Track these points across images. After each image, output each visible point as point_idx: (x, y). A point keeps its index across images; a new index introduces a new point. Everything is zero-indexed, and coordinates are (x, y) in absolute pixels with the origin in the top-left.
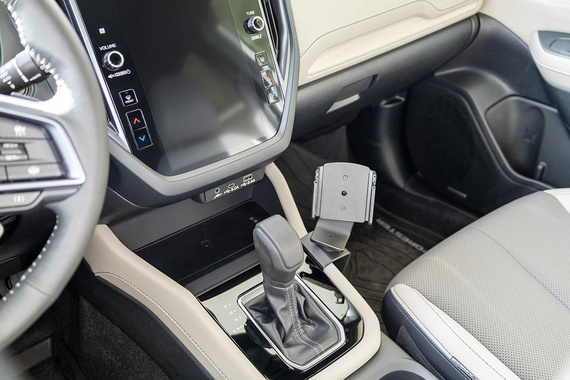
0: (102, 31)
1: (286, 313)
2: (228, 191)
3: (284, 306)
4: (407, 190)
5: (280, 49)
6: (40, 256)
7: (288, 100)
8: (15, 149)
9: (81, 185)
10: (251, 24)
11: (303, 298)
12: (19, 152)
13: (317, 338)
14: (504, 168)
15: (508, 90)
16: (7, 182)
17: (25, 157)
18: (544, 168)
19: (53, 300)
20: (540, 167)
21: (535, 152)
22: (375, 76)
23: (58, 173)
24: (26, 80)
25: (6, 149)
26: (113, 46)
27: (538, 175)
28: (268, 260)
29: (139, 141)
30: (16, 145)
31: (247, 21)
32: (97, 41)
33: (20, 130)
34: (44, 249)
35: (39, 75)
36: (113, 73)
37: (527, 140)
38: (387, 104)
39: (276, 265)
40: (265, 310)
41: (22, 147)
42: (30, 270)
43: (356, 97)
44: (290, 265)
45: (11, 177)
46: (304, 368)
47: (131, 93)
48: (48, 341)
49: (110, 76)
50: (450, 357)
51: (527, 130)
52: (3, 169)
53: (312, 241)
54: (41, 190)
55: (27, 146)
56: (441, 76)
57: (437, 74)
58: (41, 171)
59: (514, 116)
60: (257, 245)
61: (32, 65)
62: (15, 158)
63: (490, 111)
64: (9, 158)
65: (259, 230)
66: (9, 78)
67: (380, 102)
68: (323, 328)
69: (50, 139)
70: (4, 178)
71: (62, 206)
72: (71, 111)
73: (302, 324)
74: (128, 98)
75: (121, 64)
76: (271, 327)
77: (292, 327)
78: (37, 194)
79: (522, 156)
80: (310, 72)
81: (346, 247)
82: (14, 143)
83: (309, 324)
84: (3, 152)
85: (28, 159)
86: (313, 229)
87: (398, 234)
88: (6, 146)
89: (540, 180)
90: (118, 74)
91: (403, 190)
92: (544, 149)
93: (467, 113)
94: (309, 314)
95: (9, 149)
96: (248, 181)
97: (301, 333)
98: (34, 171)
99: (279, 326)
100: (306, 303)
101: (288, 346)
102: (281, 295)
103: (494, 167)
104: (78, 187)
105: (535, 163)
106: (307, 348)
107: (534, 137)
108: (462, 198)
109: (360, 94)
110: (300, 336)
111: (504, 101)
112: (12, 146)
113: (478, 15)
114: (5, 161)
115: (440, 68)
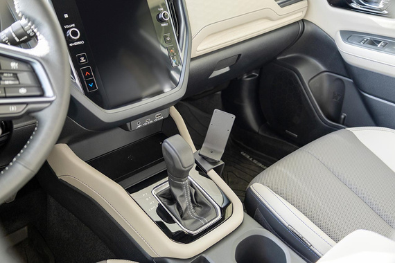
0: (66, 16)
1: (183, 199)
2: (146, 124)
3: (182, 194)
4: (260, 133)
5: (179, 33)
6: (25, 146)
7: (184, 66)
8: (11, 77)
9: (53, 101)
10: (161, 16)
11: (194, 190)
12: (13, 79)
13: (203, 215)
14: (320, 117)
15: (323, 68)
16: (6, 97)
17: (17, 82)
18: (345, 117)
19: (34, 174)
20: (343, 117)
21: (339, 107)
22: (240, 55)
23: (38, 93)
24: (18, 40)
25: (5, 77)
26: (73, 25)
27: (342, 121)
28: (172, 163)
29: (89, 87)
30: (12, 75)
31: (158, 15)
32: (63, 22)
33: (14, 65)
34: (28, 142)
35: (26, 37)
36: (73, 43)
37: (335, 100)
38: (247, 78)
39: (177, 166)
40: (169, 197)
41: (16, 76)
42: (19, 155)
43: (227, 69)
44: (186, 166)
45: (8, 95)
46: (195, 233)
47: (83, 56)
48: (26, 228)
49: (71, 45)
50: (287, 225)
51: (334, 94)
52: (3, 89)
53: (200, 155)
54: (27, 104)
55: (19, 75)
56: (281, 59)
57: (278, 58)
58: (27, 92)
59: (326, 85)
60: (164, 153)
61: (22, 31)
62: (11, 82)
63: (311, 81)
64: (7, 83)
65: (166, 143)
66: (7, 38)
67: (243, 76)
68: (207, 209)
69: (33, 72)
70: (4, 95)
71: (40, 114)
72: (48, 55)
73: (194, 206)
74: (82, 59)
75: (78, 37)
76: (173, 208)
77: (187, 208)
78: (25, 106)
79: (331, 109)
80: (198, 49)
81: (221, 159)
82: (10, 73)
83: (198, 206)
84: (3, 79)
85: (19, 83)
86: (200, 149)
87: (255, 161)
88: (5, 75)
89: (343, 124)
90: (76, 44)
91: (258, 133)
92: (345, 105)
93: (298, 82)
94: (198, 200)
95: (7, 77)
96: (159, 117)
97: (192, 212)
98: (23, 91)
99: (179, 207)
100: (196, 193)
101: (184, 219)
102: (180, 187)
103: (315, 116)
104: (51, 102)
105: (340, 114)
106: (196, 221)
107: (339, 98)
108: (294, 137)
109: (230, 67)
110: (192, 214)
111: (320, 75)
112: (9, 75)
113: (303, 20)
114: (5, 85)
115: (280, 54)
